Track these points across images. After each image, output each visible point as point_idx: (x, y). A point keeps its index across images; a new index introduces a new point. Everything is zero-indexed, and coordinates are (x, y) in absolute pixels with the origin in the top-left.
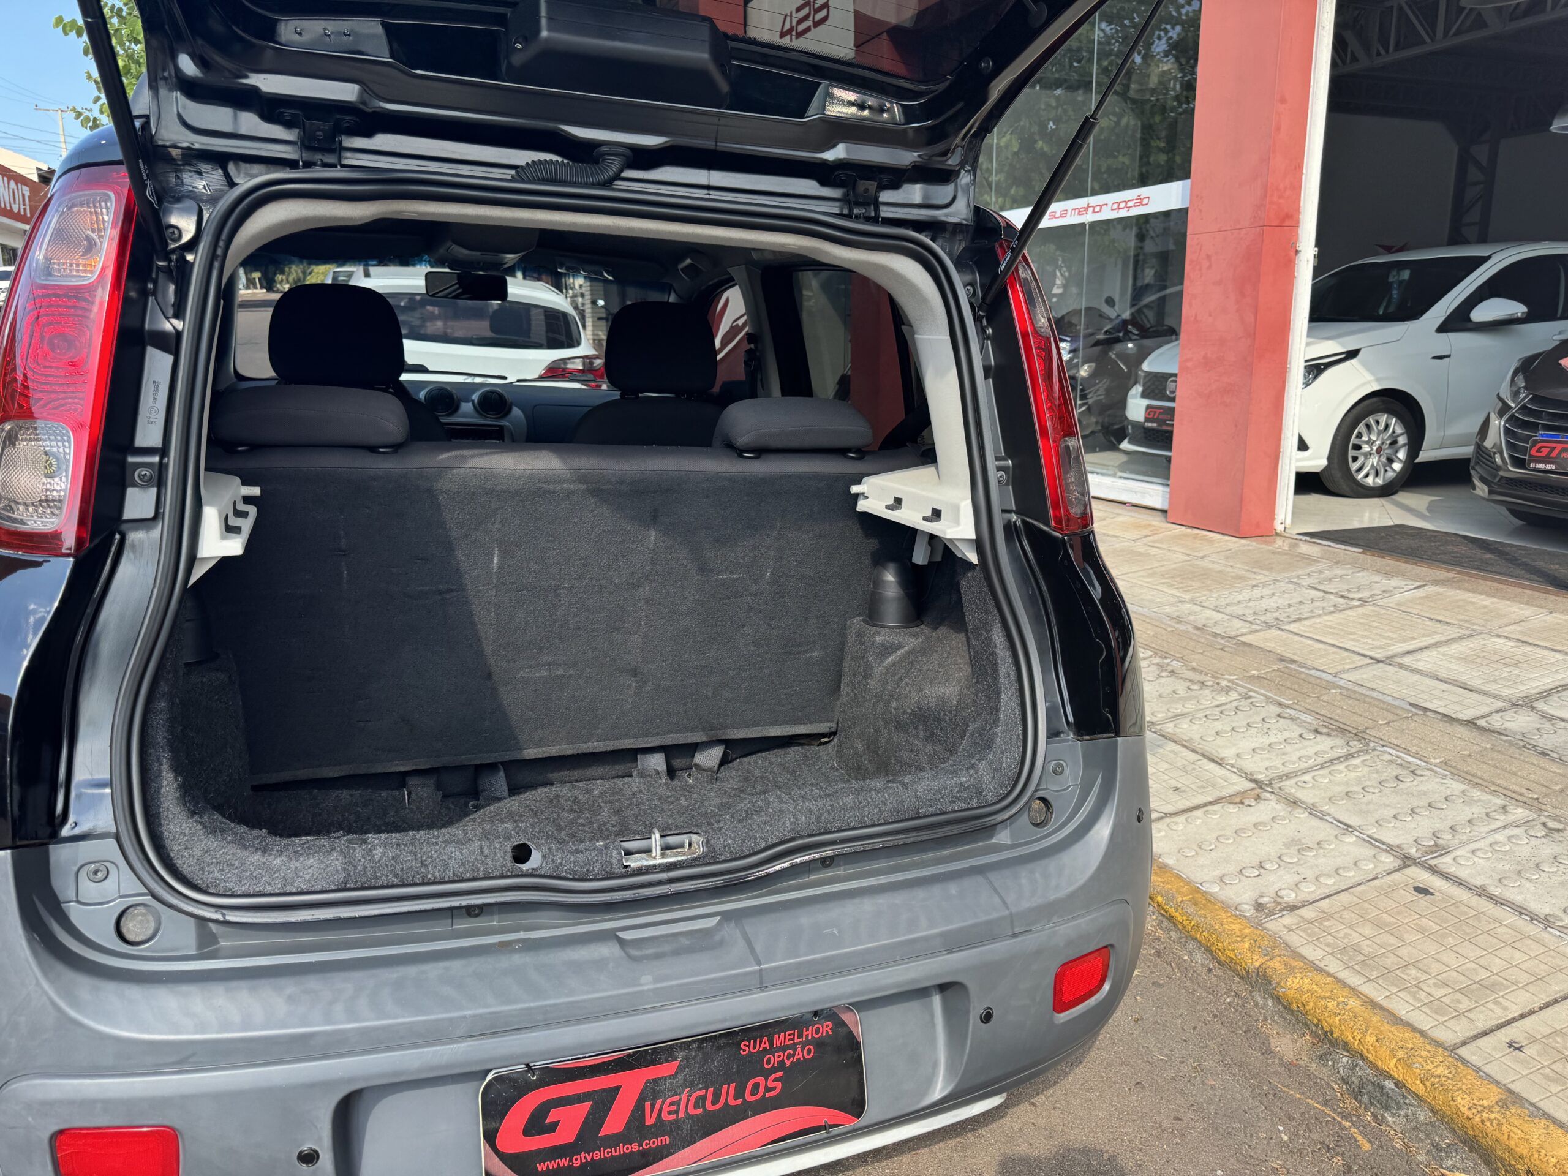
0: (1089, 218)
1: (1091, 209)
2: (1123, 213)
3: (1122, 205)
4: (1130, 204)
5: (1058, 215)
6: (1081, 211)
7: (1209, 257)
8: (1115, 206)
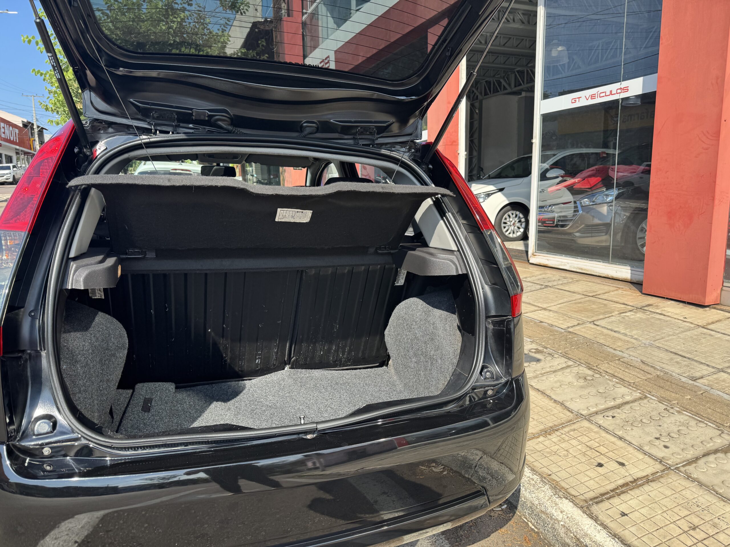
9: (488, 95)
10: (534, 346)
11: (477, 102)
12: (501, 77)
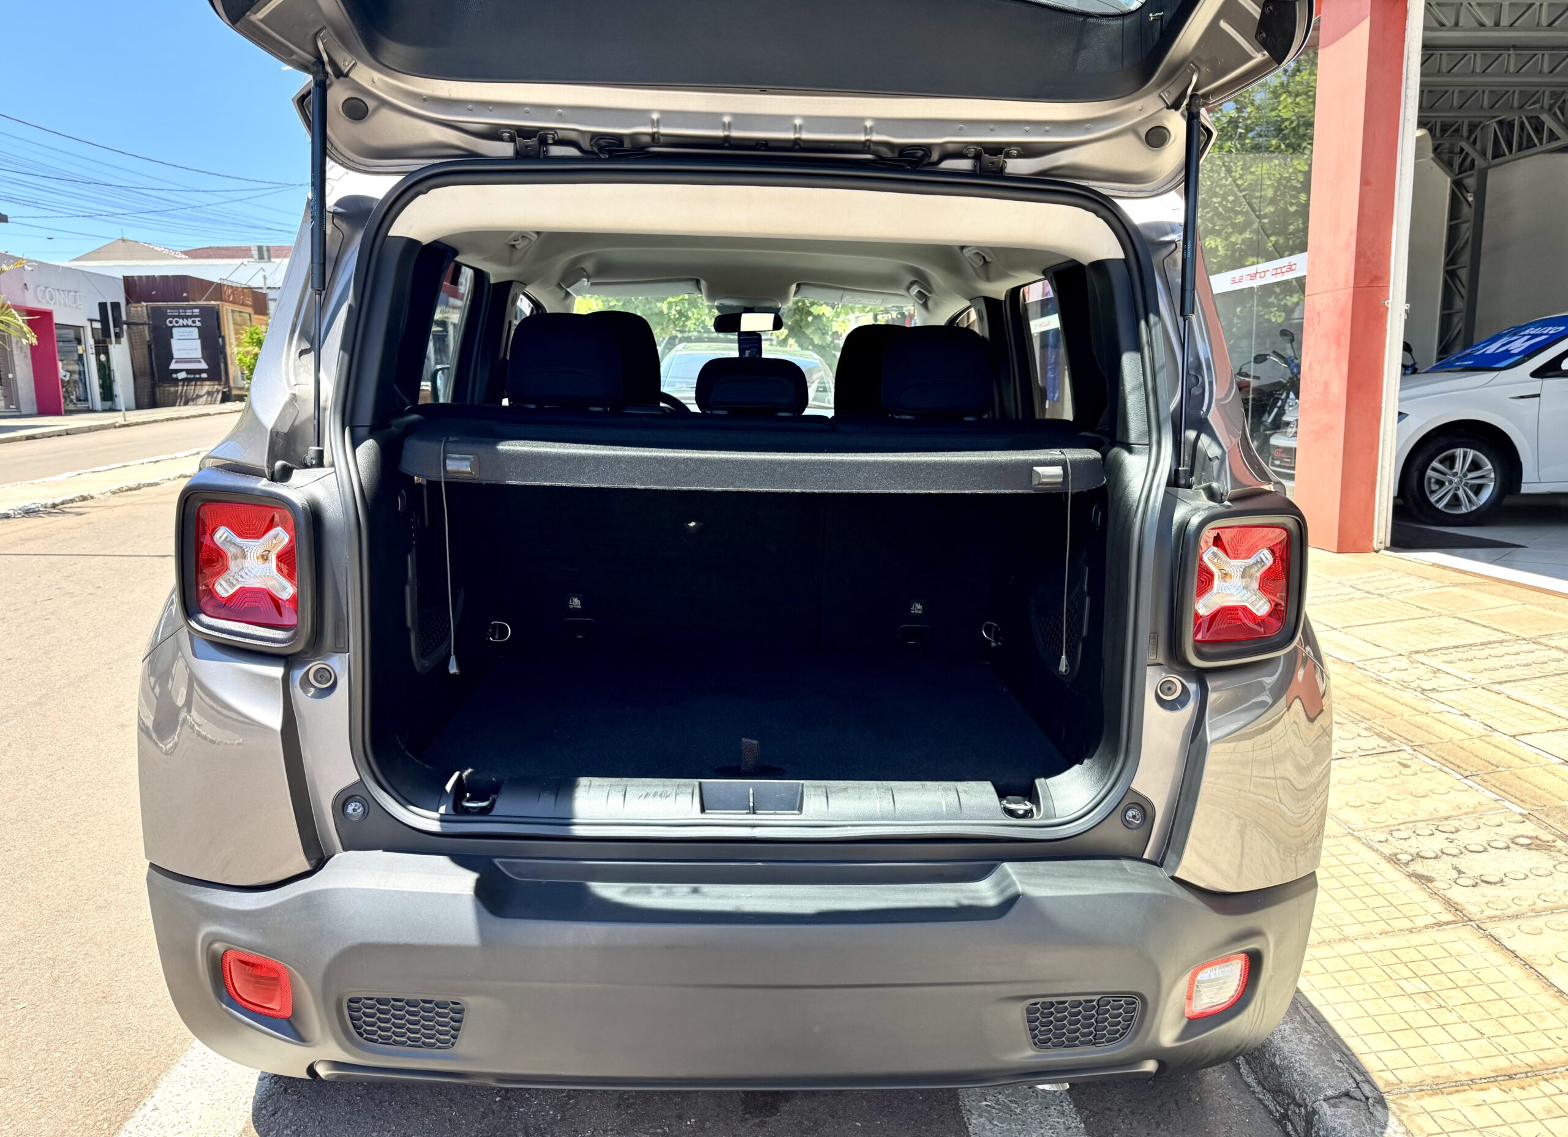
0: (1256, 283)
1: (1258, 275)
2: (1280, 278)
3: (1279, 271)
4: (1284, 270)
5: (1237, 280)
6: (1252, 277)
7: (1319, 314)
8: (1274, 272)
9: (1504, 155)
10: (1529, 829)
11: (1472, 175)
12: (1542, 108)
